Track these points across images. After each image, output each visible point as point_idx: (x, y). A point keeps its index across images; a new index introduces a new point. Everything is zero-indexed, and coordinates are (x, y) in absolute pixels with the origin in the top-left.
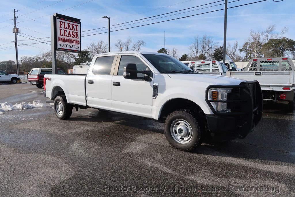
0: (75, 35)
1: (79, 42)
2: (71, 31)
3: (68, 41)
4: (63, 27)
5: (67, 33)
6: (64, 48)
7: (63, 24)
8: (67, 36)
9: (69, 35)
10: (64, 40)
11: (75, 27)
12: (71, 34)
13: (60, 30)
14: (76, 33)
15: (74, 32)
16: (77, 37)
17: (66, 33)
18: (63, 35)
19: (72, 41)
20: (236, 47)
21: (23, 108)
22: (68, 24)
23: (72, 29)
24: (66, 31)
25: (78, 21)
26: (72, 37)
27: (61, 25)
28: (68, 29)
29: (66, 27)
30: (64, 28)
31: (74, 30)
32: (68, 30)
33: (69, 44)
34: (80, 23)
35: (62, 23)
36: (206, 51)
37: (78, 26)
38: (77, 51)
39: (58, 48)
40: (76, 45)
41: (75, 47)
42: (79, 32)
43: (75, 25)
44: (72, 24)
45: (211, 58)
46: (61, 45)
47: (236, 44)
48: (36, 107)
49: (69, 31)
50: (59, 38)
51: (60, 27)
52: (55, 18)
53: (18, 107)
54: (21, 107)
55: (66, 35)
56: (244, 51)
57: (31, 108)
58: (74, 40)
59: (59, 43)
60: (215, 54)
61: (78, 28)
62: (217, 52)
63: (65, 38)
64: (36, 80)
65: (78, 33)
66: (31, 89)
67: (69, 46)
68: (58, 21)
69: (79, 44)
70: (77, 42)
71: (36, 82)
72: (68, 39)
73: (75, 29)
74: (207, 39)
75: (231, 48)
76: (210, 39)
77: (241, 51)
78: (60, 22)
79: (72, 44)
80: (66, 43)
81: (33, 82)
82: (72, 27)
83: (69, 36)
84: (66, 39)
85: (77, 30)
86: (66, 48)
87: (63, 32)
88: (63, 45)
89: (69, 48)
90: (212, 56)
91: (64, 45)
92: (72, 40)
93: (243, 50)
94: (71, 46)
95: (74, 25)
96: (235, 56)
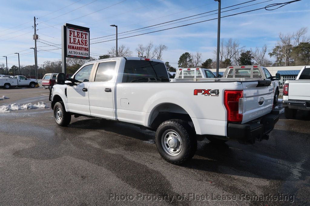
0: (84, 42)
1: (88, 50)
2: (80, 39)
3: (77, 48)
4: (72, 35)
5: (77, 41)
6: (73, 55)
7: (73, 33)
8: (77, 43)
9: (78, 42)
10: (73, 48)
11: (84, 36)
12: (80, 42)
13: (70, 38)
14: (85, 41)
15: (83, 40)
16: (86, 45)
17: (75, 41)
18: (72, 43)
19: (81, 49)
20: (265, 51)
21: (28, 108)
22: (78, 32)
23: (81, 38)
24: (76, 39)
25: (87, 30)
26: (81, 45)
27: (71, 33)
28: (78, 37)
29: (75, 36)
30: (74, 36)
31: (83, 38)
32: (77, 39)
33: (78, 51)
34: (89, 32)
35: (71, 32)
36: (232, 56)
37: (87, 34)
38: (86, 57)
39: (68, 55)
40: (86, 52)
41: (84, 54)
42: (88, 39)
43: (85, 33)
44: (81, 33)
45: (237, 62)
46: (71, 52)
47: (264, 48)
48: (39, 107)
49: (79, 39)
50: (69, 46)
51: (70, 36)
52: (65, 28)
53: (25, 108)
54: (26, 108)
55: (75, 43)
56: (275, 55)
57: (35, 108)
58: (83, 48)
59: (68, 50)
60: (241, 58)
61: (87, 37)
62: (243, 56)
63: (75, 45)
64: (49, 84)
65: (87, 41)
66: (43, 93)
67: (78, 53)
68: (68, 30)
69: (88, 51)
70: (86, 49)
71: (48, 86)
72: (77, 47)
73: (85, 38)
74: (232, 43)
75: (260, 53)
76: (236, 43)
77: (271, 55)
78: (70, 31)
79: (81, 52)
80: (75, 50)
81: (46, 86)
82: (82, 35)
83: (78, 44)
84: (75, 47)
85: (86, 38)
86: (75, 55)
87: (72, 41)
88: (72, 52)
89: (78, 55)
90: (238, 61)
91: (74, 52)
92: (81, 47)
93: (273, 54)
94: (80, 53)
95: (83, 33)
96: (264, 61)
